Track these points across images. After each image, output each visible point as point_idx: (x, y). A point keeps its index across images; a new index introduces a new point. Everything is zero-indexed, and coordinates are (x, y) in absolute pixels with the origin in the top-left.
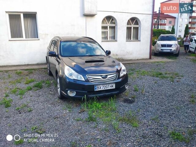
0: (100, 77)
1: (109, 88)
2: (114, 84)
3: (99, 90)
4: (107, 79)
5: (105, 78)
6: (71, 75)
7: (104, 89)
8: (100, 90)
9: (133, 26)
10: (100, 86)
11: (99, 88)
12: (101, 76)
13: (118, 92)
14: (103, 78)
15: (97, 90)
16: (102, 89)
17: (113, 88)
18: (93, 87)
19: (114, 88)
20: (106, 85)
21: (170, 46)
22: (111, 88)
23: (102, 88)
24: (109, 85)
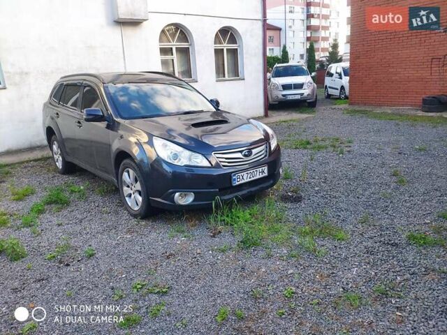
0: (239, 155)
1: (258, 177)
2: (266, 167)
3: (240, 182)
4: (252, 157)
5: (250, 156)
6: (176, 156)
7: (249, 180)
8: (243, 181)
9: (225, 46)
10: (242, 174)
11: (241, 178)
12: (241, 152)
13: (272, 182)
14: (245, 156)
15: (237, 183)
16: (246, 181)
17: (264, 175)
18: (228, 177)
19: (266, 174)
20: (252, 171)
21: (300, 86)
22: (261, 176)
23: (245, 178)
24: (258, 170)
